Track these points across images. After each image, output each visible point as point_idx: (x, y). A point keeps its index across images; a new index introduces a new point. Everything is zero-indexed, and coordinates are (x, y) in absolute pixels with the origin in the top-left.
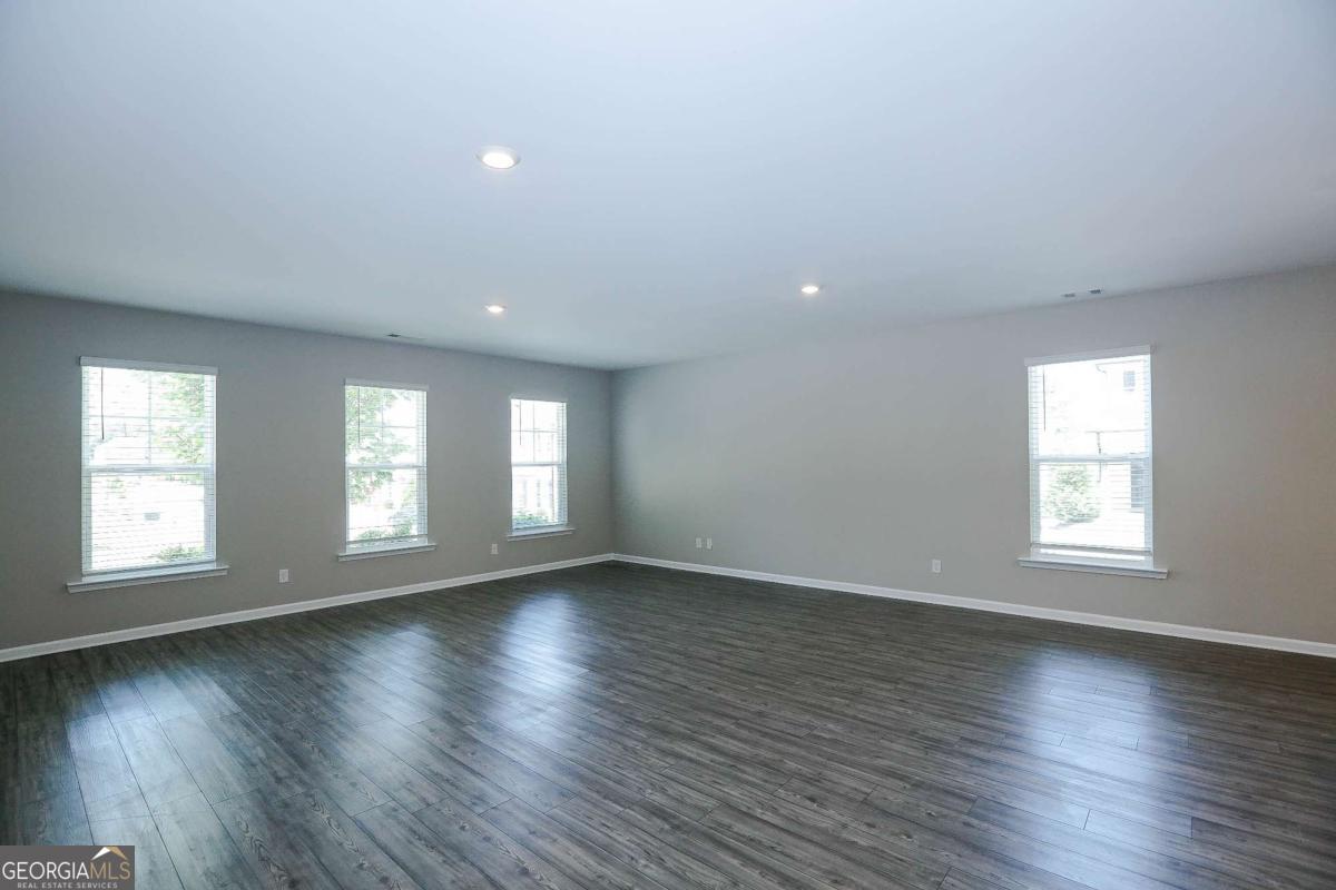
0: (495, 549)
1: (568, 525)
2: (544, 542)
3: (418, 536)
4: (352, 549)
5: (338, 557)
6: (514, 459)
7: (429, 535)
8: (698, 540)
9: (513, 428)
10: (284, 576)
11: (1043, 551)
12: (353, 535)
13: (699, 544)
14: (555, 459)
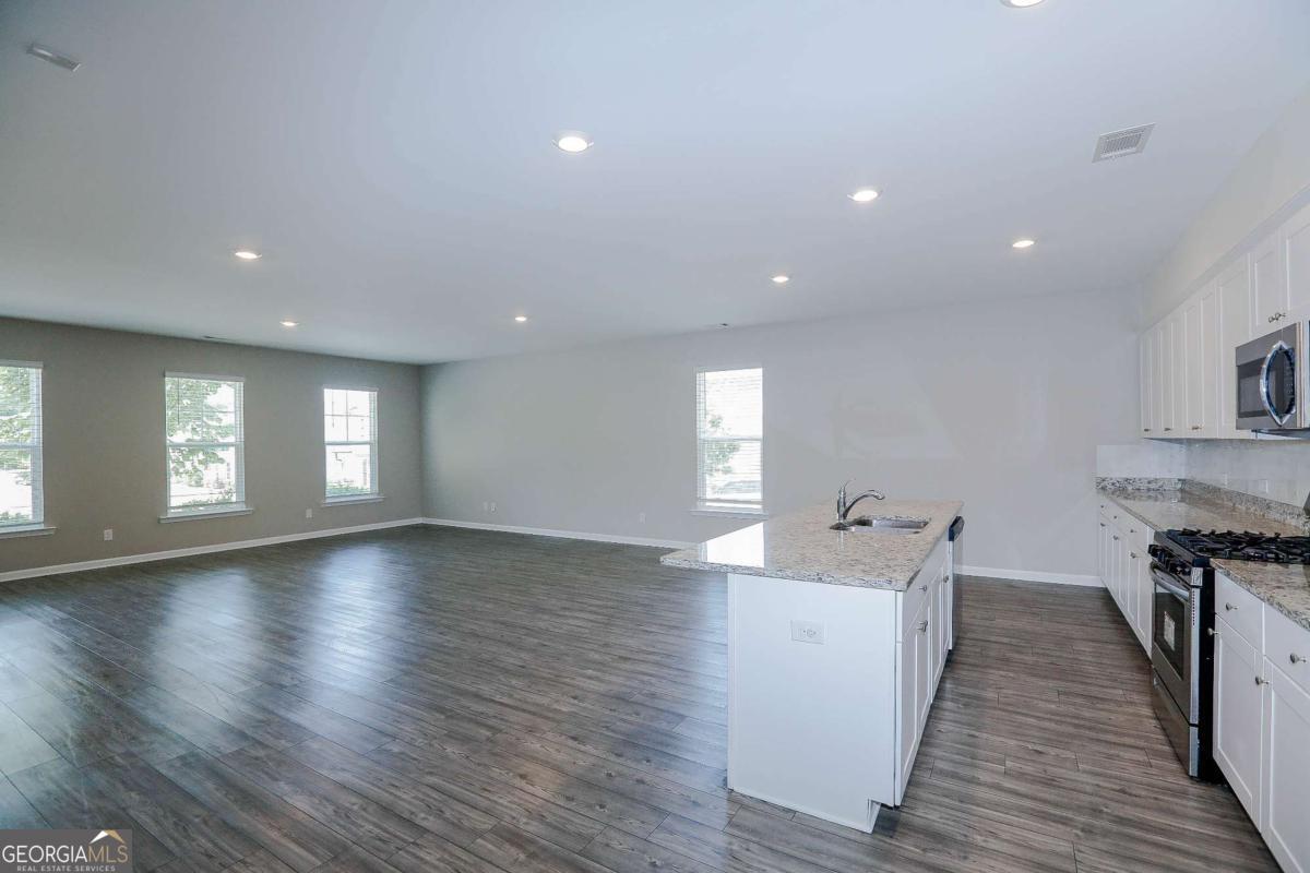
0: (309, 514)
1: (379, 494)
2: (353, 507)
3: (236, 503)
4: (172, 513)
5: (159, 519)
6: (328, 437)
7: (246, 502)
8: (486, 504)
9: (326, 412)
10: (108, 534)
11: (708, 504)
12: (174, 502)
13: (486, 508)
14: (367, 438)
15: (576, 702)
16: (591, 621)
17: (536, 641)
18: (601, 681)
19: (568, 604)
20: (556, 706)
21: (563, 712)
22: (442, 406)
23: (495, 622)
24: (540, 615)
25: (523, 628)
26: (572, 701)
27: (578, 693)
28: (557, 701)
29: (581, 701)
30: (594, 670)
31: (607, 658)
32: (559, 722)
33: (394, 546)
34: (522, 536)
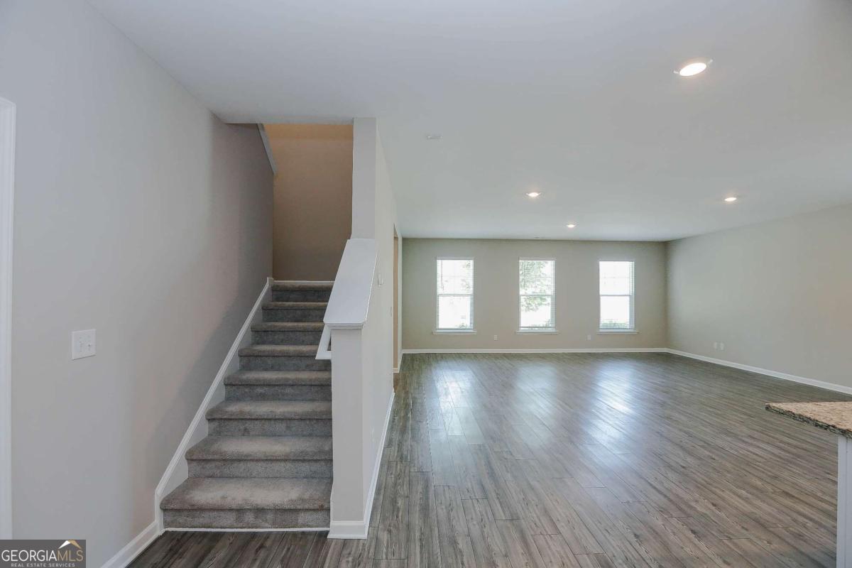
0: (589, 338)
1: (634, 329)
2: (615, 335)
3: (550, 327)
4: (522, 330)
6: (602, 292)
8: (716, 344)
10: (495, 337)
12: (522, 324)
13: (716, 347)
14: (628, 293)
15: (714, 508)
16: (775, 455)
17: (708, 453)
18: (750, 503)
19: (756, 435)
20: (693, 504)
21: (698, 512)
22: (682, 269)
23: (681, 430)
24: (724, 436)
25: (701, 440)
26: (711, 506)
27: (720, 502)
28: (696, 501)
29: (719, 510)
30: (747, 492)
31: (769, 488)
32: (689, 516)
33: (637, 364)
34: (747, 373)
